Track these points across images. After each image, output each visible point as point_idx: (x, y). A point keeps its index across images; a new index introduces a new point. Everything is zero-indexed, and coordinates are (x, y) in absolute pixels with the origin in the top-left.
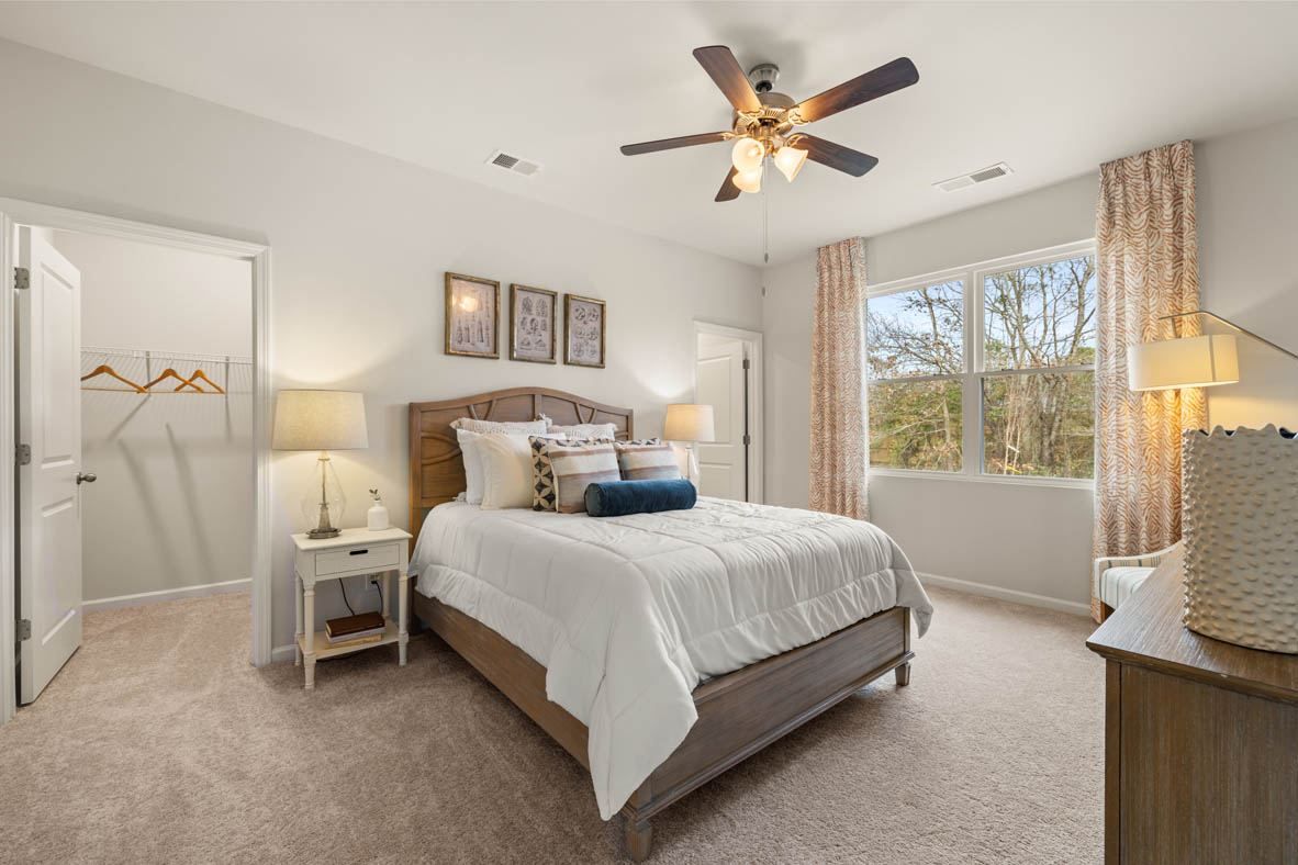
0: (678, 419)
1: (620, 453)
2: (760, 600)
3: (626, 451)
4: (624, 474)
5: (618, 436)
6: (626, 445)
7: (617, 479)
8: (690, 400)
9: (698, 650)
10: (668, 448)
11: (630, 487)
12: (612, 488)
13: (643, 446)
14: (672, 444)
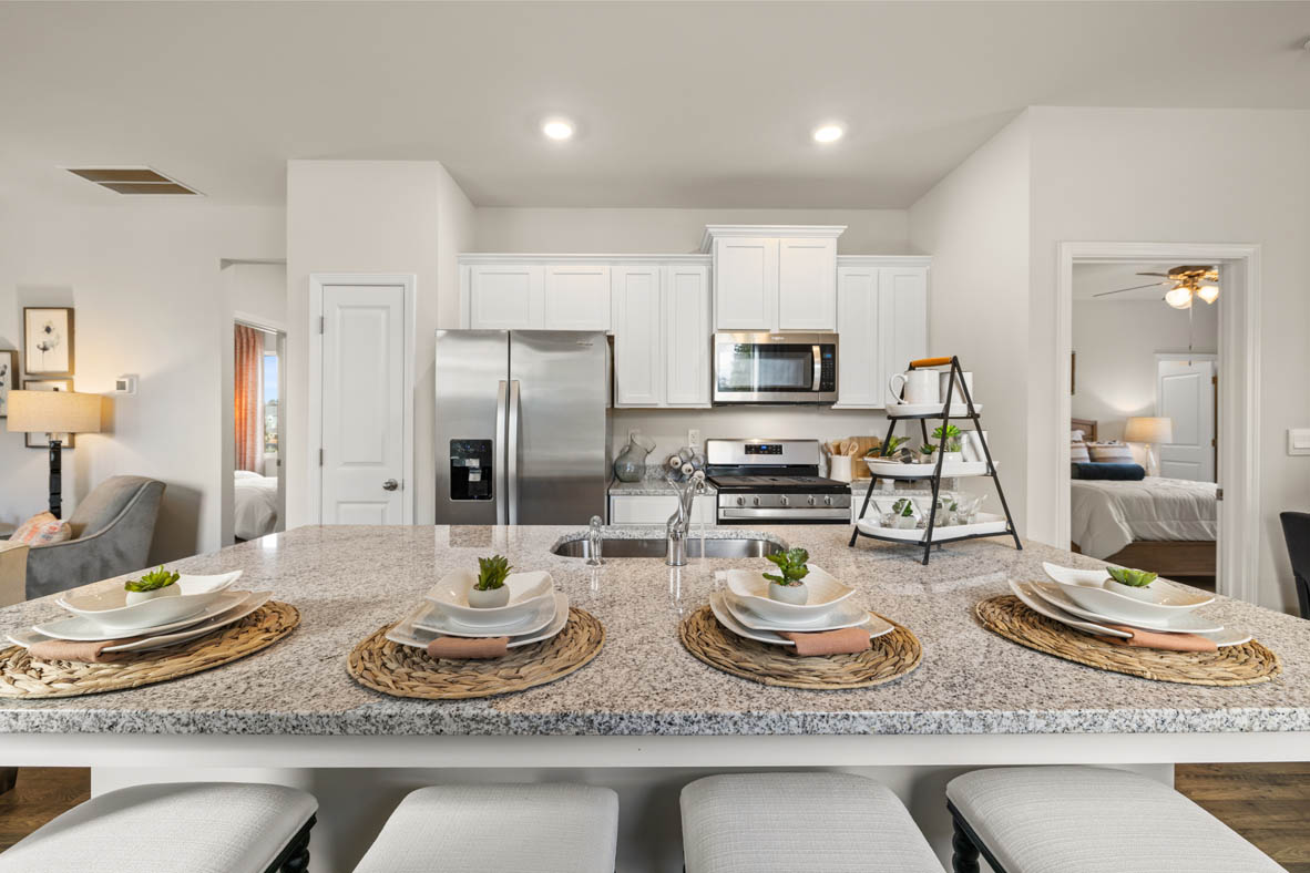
0: (1136, 427)
1: (1089, 448)
2: (1174, 514)
3: (1095, 447)
4: (1092, 459)
5: (1085, 438)
6: (1093, 444)
7: (1088, 462)
8: (1151, 413)
9: (1136, 528)
10: (1125, 446)
11: (1097, 466)
12: (1086, 465)
13: (1106, 444)
14: (1128, 444)
